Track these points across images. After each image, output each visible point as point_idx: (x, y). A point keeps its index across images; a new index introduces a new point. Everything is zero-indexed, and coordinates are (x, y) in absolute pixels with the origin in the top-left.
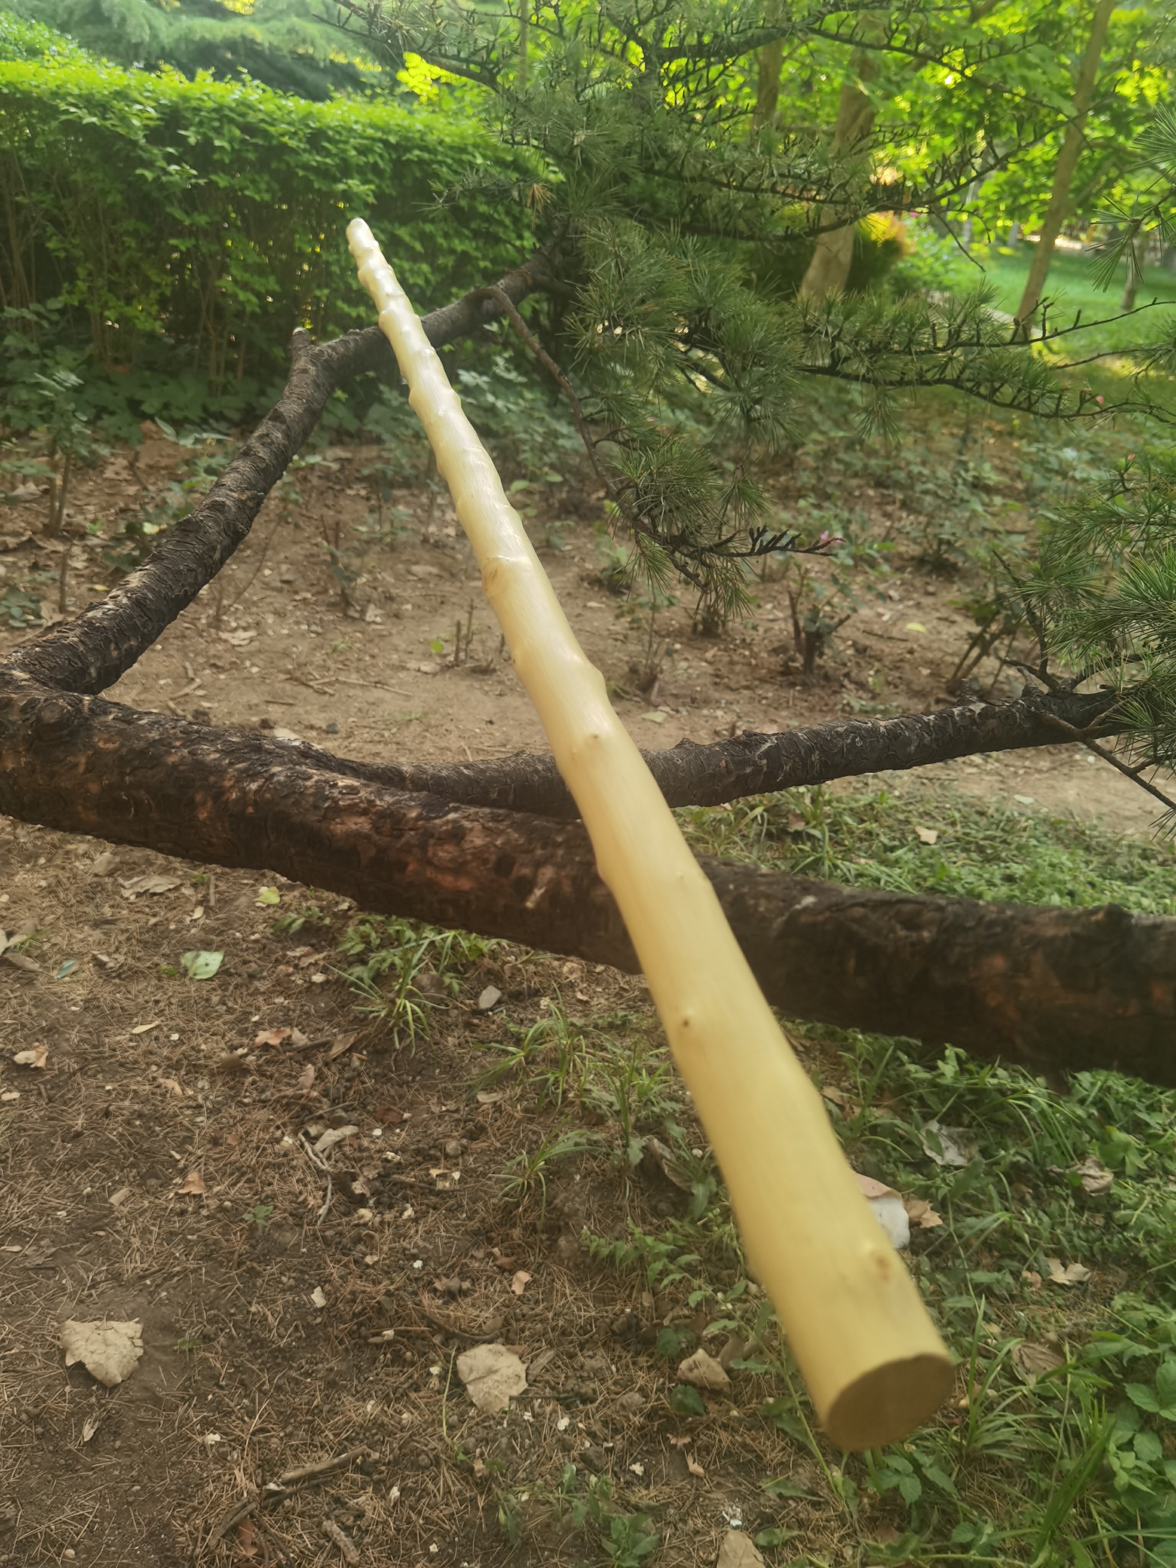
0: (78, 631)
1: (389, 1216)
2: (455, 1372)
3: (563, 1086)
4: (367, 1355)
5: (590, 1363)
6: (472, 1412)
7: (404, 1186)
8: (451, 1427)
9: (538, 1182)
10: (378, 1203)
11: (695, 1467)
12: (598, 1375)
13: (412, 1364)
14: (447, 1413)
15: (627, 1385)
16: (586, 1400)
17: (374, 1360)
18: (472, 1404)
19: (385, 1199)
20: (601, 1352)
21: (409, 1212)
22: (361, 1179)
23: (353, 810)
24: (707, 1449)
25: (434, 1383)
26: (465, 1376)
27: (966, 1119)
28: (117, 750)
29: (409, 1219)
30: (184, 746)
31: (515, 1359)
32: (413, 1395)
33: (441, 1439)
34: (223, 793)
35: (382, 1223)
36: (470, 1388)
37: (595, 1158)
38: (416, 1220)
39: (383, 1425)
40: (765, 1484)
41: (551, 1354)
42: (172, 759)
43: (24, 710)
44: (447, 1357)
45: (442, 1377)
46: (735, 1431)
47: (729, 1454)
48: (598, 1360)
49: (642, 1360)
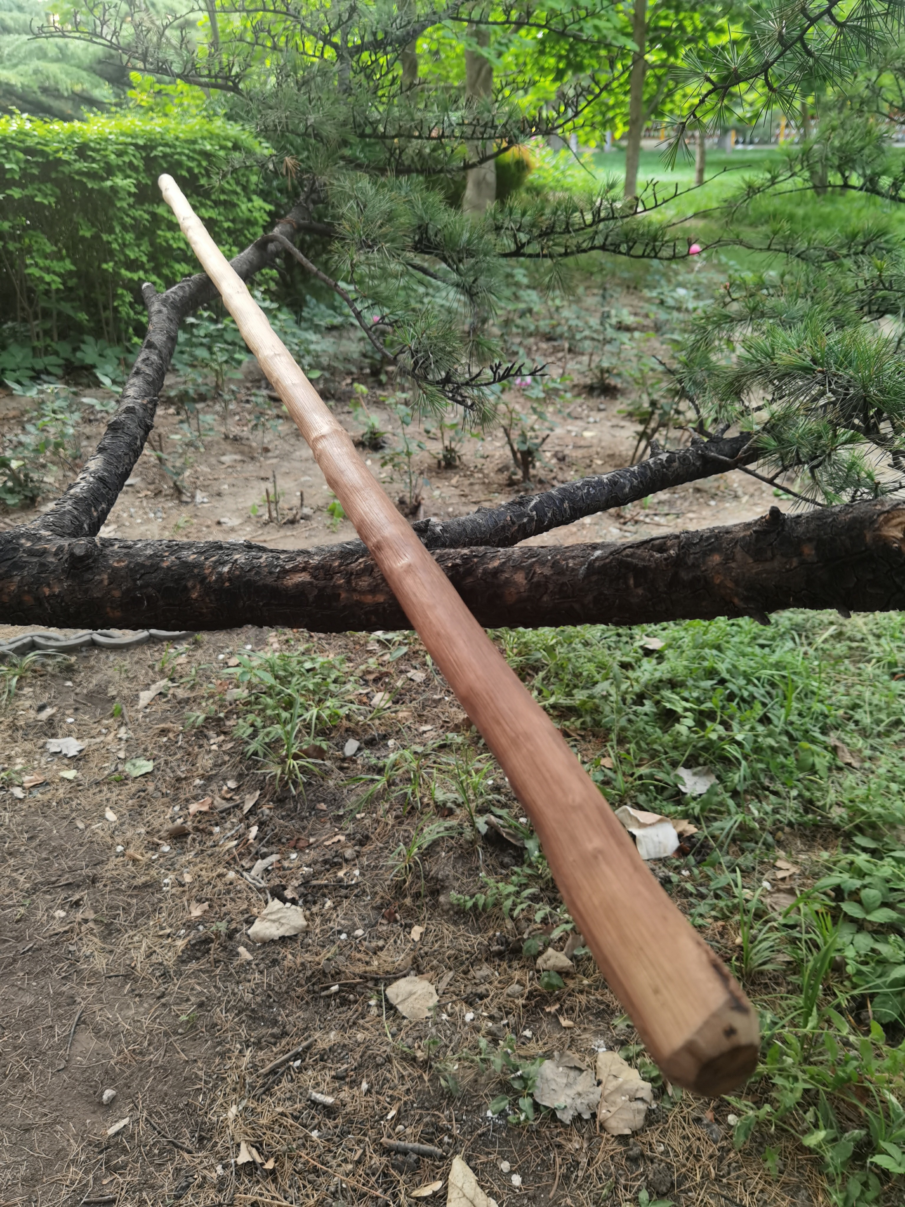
0: (70, 502)
1: (315, 909)
2: (387, 1000)
3: (419, 795)
4: (322, 1003)
5: (479, 974)
6: (405, 1022)
7: (321, 887)
8: (393, 1035)
9: (416, 863)
10: (306, 902)
11: (565, 1022)
12: (486, 979)
13: (356, 1002)
14: (388, 1027)
15: (508, 982)
16: (482, 997)
17: (329, 1005)
18: (404, 1018)
19: (310, 898)
20: (485, 965)
21: (329, 903)
22: (290, 888)
23: (295, 570)
24: (572, 1009)
25: (374, 1011)
26: (394, 1001)
27: (701, 760)
28: (127, 566)
29: (330, 908)
30: (171, 554)
31: (426, 983)
32: (361, 1022)
33: (388, 1044)
34: (205, 578)
35: (312, 914)
36: (400, 1008)
37: (452, 838)
38: (335, 908)
39: (345, 1045)
40: (617, 1021)
41: (451, 974)
42: (165, 565)
43: (56, 554)
44: (379, 992)
45: (379, 1006)
46: (589, 993)
47: (588, 1009)
48: (485, 970)
49: (515, 964)
